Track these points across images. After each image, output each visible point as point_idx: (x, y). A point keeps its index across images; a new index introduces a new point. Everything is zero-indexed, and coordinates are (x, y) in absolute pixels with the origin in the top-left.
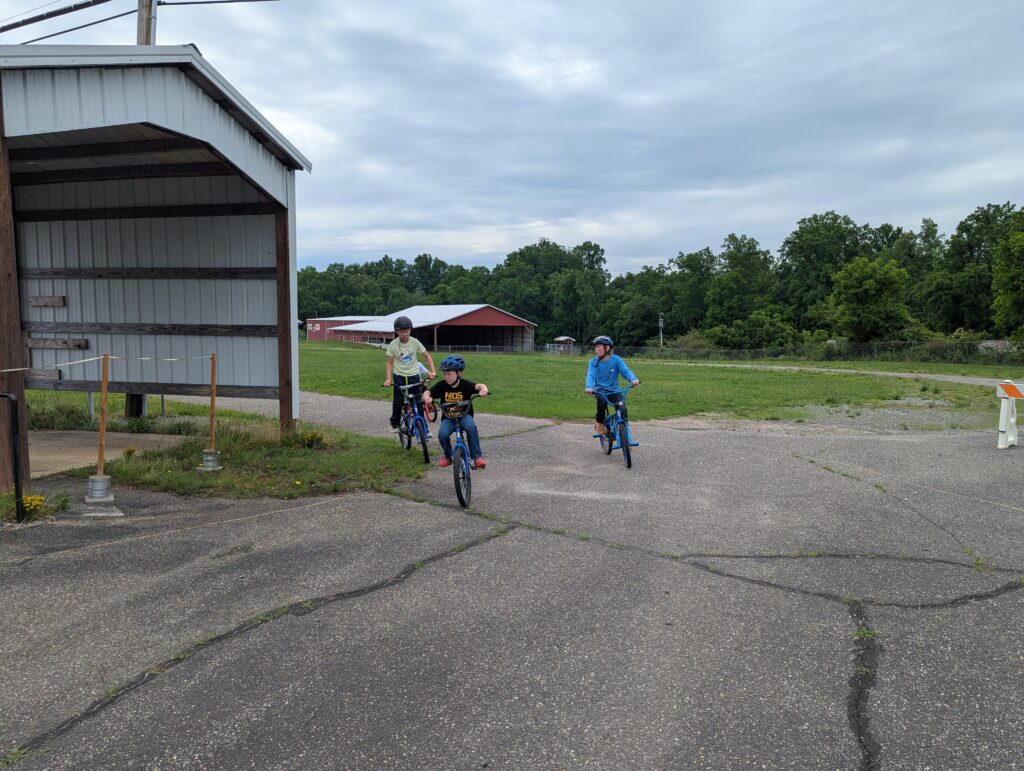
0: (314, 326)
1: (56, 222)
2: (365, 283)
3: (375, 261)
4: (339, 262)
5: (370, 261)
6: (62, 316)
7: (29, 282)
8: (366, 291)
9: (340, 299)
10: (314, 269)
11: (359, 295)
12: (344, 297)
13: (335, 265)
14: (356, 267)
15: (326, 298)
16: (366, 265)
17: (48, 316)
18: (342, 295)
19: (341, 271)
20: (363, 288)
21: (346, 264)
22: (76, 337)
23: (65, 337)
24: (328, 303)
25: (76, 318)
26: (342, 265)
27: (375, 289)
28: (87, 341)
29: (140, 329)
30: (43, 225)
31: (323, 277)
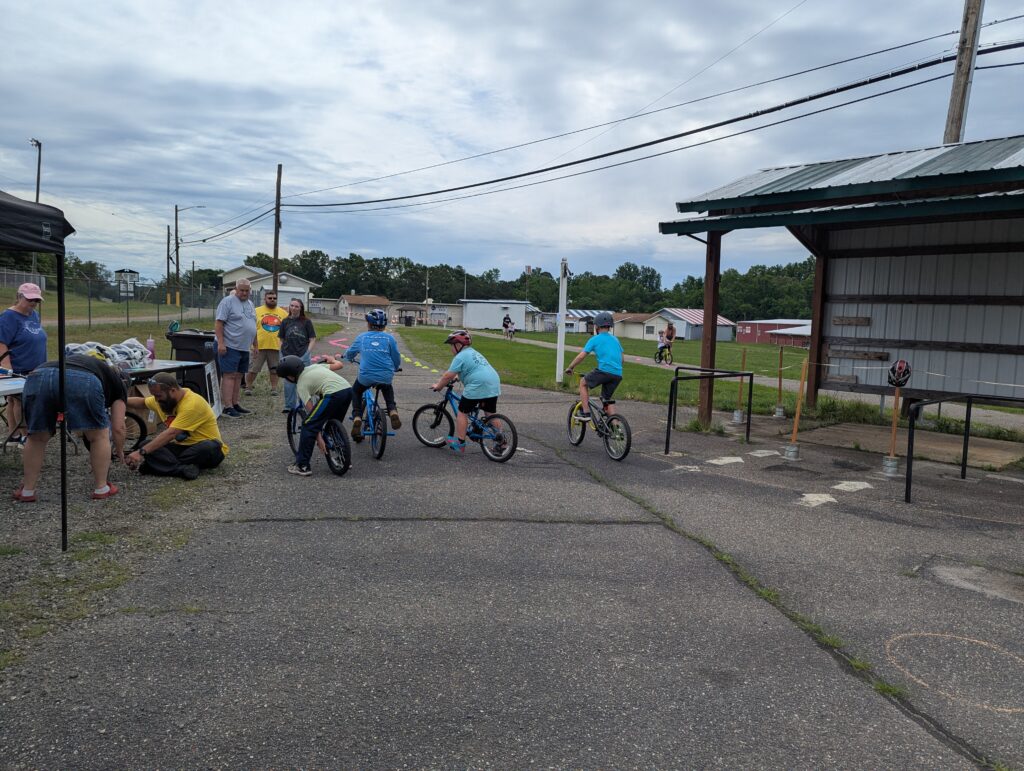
0: (744, 328)
1: (868, 259)
2: (789, 285)
3: (799, 262)
4: (761, 264)
5: (793, 263)
6: (864, 333)
7: (834, 305)
8: (790, 293)
9: (762, 301)
10: (735, 272)
11: (782, 297)
12: (766, 299)
13: (757, 268)
14: (778, 269)
15: (746, 300)
16: (789, 266)
17: (850, 332)
18: (763, 298)
19: (763, 274)
20: (787, 290)
21: (768, 266)
22: (876, 350)
23: (866, 349)
24: (749, 305)
25: (878, 334)
26: (764, 267)
27: (799, 290)
28: (888, 354)
29: (949, 347)
30: (854, 262)
31: (746, 279)
